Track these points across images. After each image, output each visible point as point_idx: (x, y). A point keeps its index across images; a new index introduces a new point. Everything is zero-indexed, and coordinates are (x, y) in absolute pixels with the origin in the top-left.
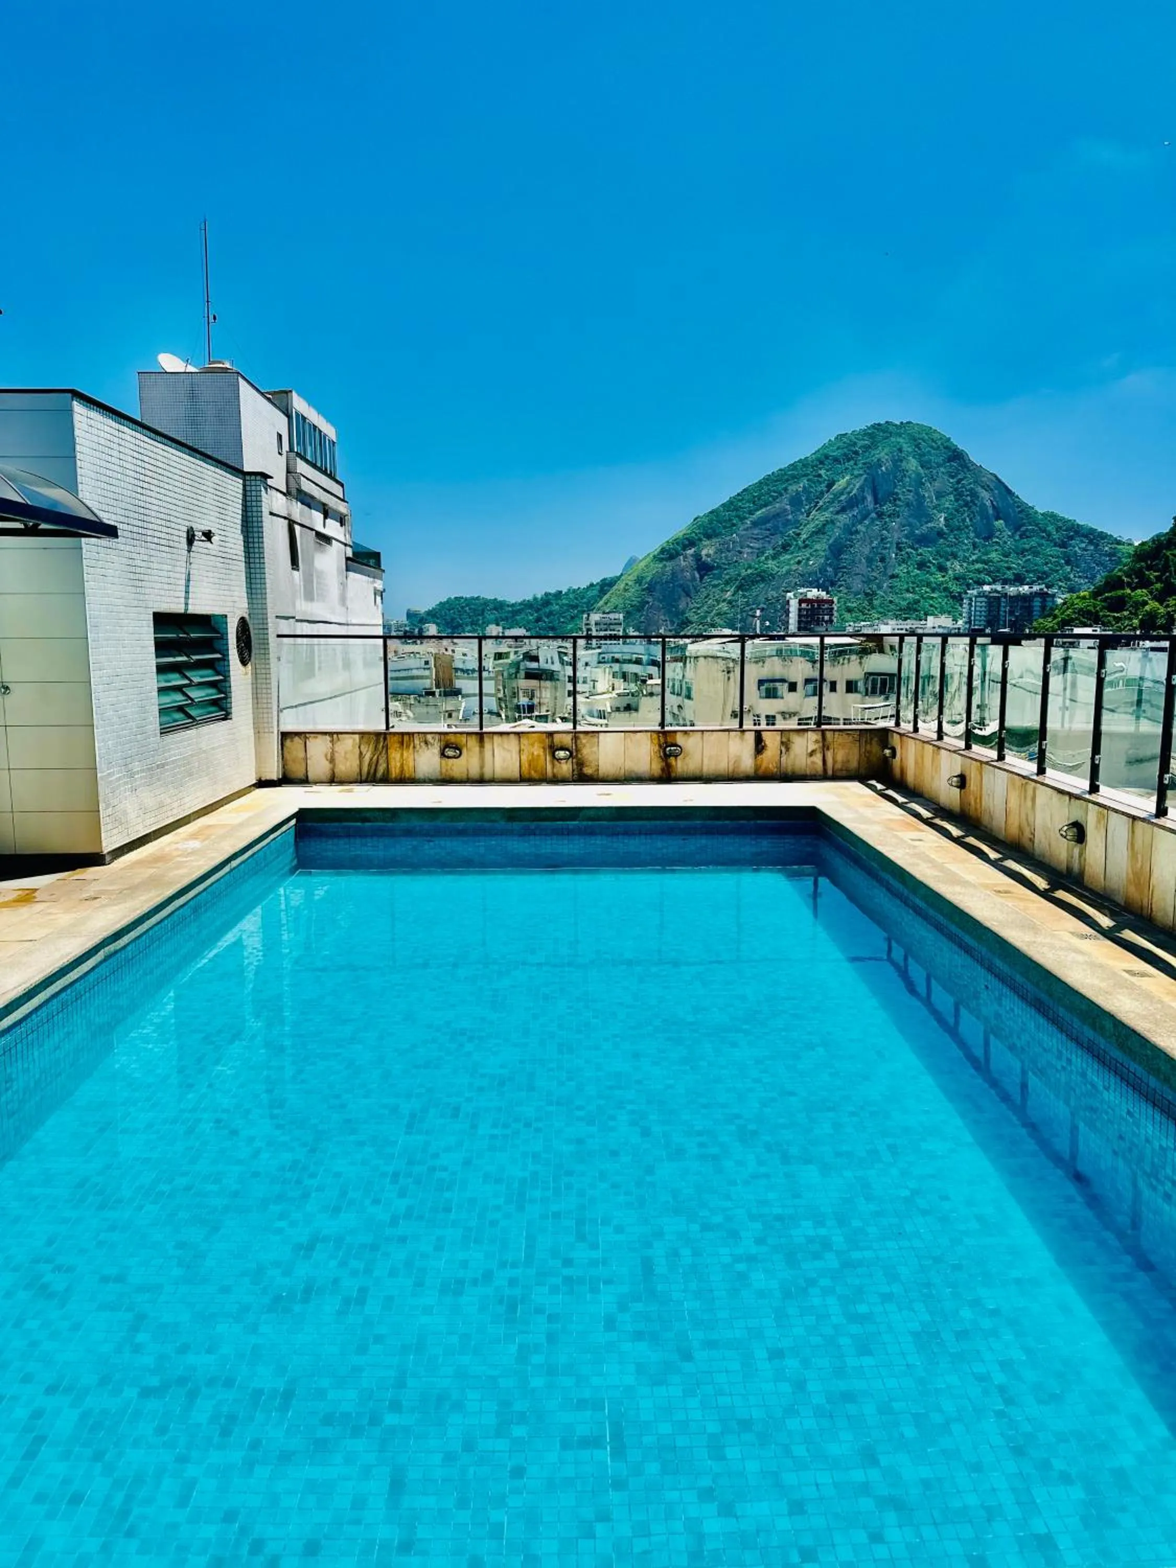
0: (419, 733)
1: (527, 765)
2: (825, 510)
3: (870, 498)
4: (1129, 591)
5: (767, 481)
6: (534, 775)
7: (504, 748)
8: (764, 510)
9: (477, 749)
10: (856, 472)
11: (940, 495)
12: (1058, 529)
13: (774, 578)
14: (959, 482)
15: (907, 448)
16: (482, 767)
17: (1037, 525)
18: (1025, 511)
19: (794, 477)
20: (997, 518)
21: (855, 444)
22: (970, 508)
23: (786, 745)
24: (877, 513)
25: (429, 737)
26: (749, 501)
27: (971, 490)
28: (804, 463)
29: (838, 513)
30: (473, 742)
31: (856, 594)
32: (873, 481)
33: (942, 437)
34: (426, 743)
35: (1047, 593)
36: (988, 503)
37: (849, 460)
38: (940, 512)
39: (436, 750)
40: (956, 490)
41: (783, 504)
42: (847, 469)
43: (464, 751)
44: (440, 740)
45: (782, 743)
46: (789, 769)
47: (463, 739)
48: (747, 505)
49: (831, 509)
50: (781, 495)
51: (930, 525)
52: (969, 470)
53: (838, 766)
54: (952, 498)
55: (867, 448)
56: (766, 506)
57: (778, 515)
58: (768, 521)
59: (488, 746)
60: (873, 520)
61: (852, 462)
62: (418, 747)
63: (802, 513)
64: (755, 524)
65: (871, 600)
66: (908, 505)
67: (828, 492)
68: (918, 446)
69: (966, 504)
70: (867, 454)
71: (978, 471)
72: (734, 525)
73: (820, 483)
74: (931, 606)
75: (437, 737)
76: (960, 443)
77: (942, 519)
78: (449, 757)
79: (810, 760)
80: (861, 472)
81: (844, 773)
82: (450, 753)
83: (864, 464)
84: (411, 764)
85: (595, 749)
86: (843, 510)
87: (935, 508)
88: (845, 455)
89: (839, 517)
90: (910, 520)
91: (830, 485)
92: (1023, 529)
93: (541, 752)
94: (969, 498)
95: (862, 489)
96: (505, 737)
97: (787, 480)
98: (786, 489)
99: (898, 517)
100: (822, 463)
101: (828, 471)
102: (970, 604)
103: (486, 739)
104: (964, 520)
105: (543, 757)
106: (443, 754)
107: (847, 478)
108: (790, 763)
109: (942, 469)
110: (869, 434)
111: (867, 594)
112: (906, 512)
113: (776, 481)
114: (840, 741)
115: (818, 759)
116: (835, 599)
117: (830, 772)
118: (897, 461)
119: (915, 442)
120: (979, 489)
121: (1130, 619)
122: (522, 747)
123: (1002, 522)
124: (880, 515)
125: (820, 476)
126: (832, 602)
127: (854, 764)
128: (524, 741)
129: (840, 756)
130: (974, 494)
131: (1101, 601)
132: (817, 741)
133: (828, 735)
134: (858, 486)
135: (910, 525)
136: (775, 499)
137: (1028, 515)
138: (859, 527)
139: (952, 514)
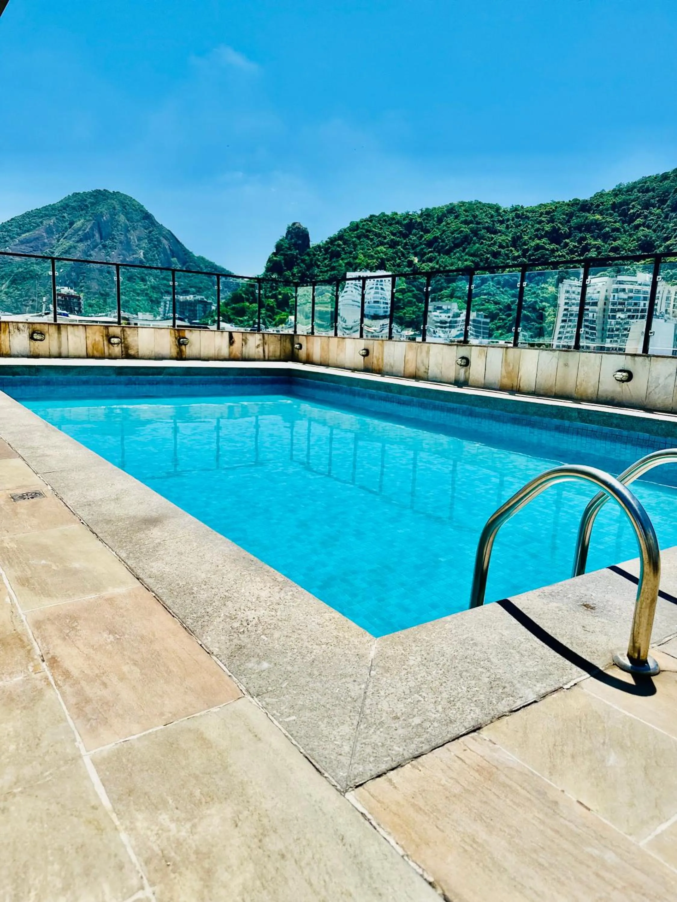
0: (12, 322)
1: (91, 347)
2: (70, 239)
3: (97, 236)
4: (247, 304)
5: (28, 215)
6: (96, 354)
7: (75, 336)
8: (27, 234)
9: (56, 335)
10: (87, 218)
11: (139, 239)
12: (206, 267)
13: (40, 278)
14: (150, 232)
15: (118, 207)
16: (60, 348)
17: (195, 263)
18: (186, 253)
19: (46, 215)
20: (173, 257)
21: (85, 200)
22: (157, 248)
23: (245, 341)
24: (103, 245)
25: (21, 325)
26: (16, 227)
27: (157, 238)
28: (53, 207)
29: (78, 242)
30: (53, 330)
31: (95, 294)
32: (99, 224)
33: (139, 204)
34: (18, 329)
35: (206, 302)
36: (167, 247)
37: (82, 210)
38: (141, 249)
39: (25, 335)
40: (149, 237)
41: (40, 231)
42: (81, 215)
43: (47, 336)
44: (29, 328)
45: (243, 340)
46: (247, 355)
47: (46, 327)
48: (16, 229)
49: (73, 239)
50: (39, 226)
51: (135, 256)
52: (155, 226)
53: (271, 354)
54: (146, 241)
55: (93, 204)
56: (28, 231)
57: (37, 238)
58: (31, 242)
59: (63, 333)
60: (100, 250)
61: (84, 212)
62: (12, 332)
63: (54, 239)
64: (22, 242)
65: (105, 299)
66: (121, 242)
67: (70, 228)
68: (124, 207)
69: (155, 246)
70: (93, 208)
71: (160, 228)
72: (7, 241)
73: (65, 222)
74: (138, 306)
75: (26, 325)
76: (150, 210)
77: (142, 254)
78: (36, 340)
79: (257, 350)
80: (91, 218)
81: (273, 358)
82: (36, 336)
83: (92, 214)
84: (7, 343)
85: (136, 338)
86: (81, 241)
87: (137, 246)
88: (79, 206)
89: (79, 244)
90: (124, 252)
91: (71, 224)
92: (187, 264)
93: (101, 339)
94: (156, 243)
95: (92, 228)
96: (76, 327)
97: (42, 217)
98: (42, 222)
99: (116, 249)
100: (65, 209)
101: (69, 214)
102: (165, 306)
103: (62, 328)
104: (154, 256)
105: (102, 343)
106: (31, 338)
107: (82, 221)
108: (247, 351)
109: (140, 224)
110: (95, 196)
111: (102, 295)
112: (119, 246)
113: (35, 216)
114: (272, 340)
115: (261, 349)
116: (82, 295)
117: (267, 358)
118: (113, 215)
119: (123, 205)
120: (162, 238)
121: (248, 321)
122: (88, 335)
123: (175, 259)
124: (105, 246)
125: (64, 217)
126: (80, 298)
127: (278, 354)
128: (89, 330)
129: (272, 348)
130: (159, 241)
131: (231, 309)
132: (260, 340)
133: (266, 336)
134: (89, 227)
135: (123, 255)
136: (35, 228)
137: (190, 257)
138: (92, 252)
139: (146, 251)
